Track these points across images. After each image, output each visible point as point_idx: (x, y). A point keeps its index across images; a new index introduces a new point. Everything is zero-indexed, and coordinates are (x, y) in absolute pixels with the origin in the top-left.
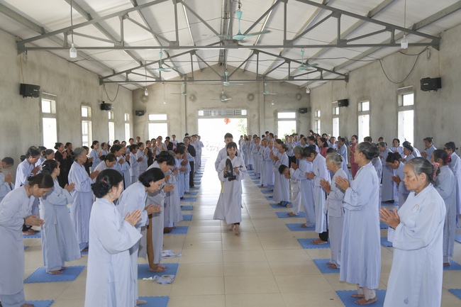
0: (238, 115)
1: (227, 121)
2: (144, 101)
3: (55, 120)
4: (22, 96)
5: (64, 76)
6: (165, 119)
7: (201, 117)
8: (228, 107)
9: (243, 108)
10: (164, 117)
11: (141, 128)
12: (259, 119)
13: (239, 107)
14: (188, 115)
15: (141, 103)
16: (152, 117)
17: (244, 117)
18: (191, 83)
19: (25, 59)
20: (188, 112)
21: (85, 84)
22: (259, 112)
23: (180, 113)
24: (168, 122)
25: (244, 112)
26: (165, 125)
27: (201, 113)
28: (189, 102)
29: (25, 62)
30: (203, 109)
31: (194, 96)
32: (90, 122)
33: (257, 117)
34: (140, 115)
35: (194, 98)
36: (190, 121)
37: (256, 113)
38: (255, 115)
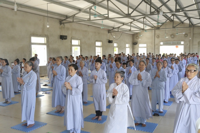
0: (180, 44)
1: (177, 47)
2: (137, 39)
3: (80, 47)
4: (61, 40)
5: (86, 31)
6: (146, 46)
7: (162, 45)
8: (174, 40)
9: (182, 41)
10: (145, 45)
11: (136, 50)
12: (190, 45)
13: (180, 40)
14: (155, 44)
15: (136, 40)
16: (140, 45)
17: (182, 45)
18: (157, 30)
19: (64, 27)
20: (156, 43)
21: (99, 33)
22: (190, 43)
23: (152, 44)
24: (147, 47)
25: (182, 43)
26: (146, 49)
27: (162, 43)
28: (156, 39)
29: (64, 28)
30: (162, 41)
31: (158, 36)
32: (102, 48)
33: (189, 45)
34: (135, 45)
35: (158, 37)
36: (156, 47)
37: (188, 43)
38: (188, 44)
